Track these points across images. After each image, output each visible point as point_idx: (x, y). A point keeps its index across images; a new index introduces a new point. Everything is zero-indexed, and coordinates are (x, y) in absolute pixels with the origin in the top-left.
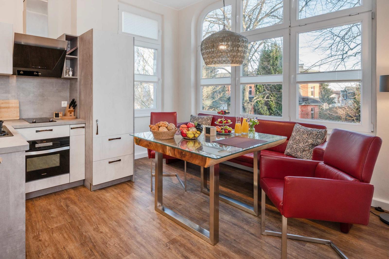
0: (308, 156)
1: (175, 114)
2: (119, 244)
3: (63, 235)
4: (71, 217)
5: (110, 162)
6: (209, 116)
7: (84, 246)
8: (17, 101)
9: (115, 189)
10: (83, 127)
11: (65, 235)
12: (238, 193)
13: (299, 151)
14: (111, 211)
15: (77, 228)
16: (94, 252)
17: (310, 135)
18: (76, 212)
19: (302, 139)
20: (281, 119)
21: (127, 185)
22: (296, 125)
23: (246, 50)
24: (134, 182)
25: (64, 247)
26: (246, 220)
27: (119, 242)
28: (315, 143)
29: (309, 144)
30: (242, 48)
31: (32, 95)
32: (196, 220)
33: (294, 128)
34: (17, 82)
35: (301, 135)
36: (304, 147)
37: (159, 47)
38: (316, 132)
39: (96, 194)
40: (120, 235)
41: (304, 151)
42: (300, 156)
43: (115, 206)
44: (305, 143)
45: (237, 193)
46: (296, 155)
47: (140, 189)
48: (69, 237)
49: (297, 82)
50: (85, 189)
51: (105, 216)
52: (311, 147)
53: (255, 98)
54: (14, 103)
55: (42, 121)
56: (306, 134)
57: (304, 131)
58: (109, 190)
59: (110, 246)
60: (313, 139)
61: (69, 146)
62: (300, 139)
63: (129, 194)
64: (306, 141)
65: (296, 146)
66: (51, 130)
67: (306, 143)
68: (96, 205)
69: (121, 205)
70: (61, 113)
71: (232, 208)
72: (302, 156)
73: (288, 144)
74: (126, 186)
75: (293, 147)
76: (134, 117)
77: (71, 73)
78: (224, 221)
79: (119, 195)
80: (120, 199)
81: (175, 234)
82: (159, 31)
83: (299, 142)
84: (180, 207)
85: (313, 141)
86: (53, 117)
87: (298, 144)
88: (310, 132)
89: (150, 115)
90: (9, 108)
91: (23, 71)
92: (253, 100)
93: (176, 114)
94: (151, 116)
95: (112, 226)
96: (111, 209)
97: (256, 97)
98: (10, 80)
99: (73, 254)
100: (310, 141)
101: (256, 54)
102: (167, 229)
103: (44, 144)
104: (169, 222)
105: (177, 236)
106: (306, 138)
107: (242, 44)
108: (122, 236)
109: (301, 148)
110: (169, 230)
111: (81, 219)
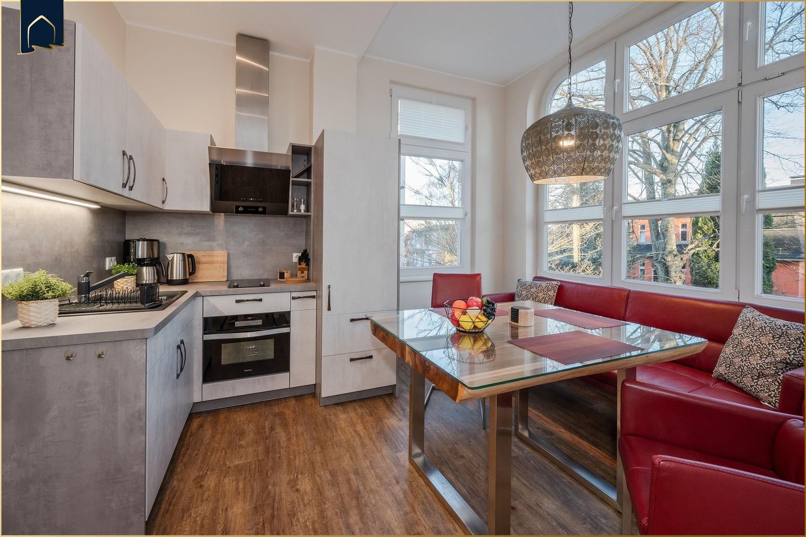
0: (772, 389)
1: (478, 279)
2: (313, 523)
3: (237, 484)
4: (267, 451)
5: (352, 360)
6: (553, 282)
7: (257, 512)
8: (225, 253)
9: (361, 407)
10: (313, 297)
11: (241, 485)
12: (596, 449)
13: (749, 373)
14: (332, 450)
15: (265, 474)
16: (266, 529)
17: (779, 338)
18: (279, 442)
19: (757, 346)
20: (716, 293)
21: (382, 402)
22: (745, 310)
23: (614, 143)
24: (396, 398)
25: (227, 509)
26: (592, 520)
27: (316, 519)
28: (793, 359)
29: (775, 360)
30: (604, 140)
31: (247, 243)
32: (481, 498)
33: (739, 319)
34: (225, 224)
35: (756, 337)
36: (761, 366)
37: (468, 157)
38: (798, 332)
39: (325, 412)
40: (325, 503)
41: (760, 375)
42: (752, 386)
43: (345, 440)
44: (766, 358)
45: (594, 448)
46: (741, 382)
47: (401, 412)
48: (244, 489)
49: (757, 211)
50: (313, 401)
51: (318, 458)
52: (782, 369)
53: (690, 247)
54: (220, 255)
55: (247, 285)
56: (770, 335)
57: (765, 328)
58: (350, 408)
59: (297, 523)
60: (790, 349)
61: (289, 326)
62: (752, 347)
63: (379, 420)
64: (769, 353)
65: (742, 360)
66: (261, 300)
67: (768, 356)
68: (315, 434)
69: (354, 440)
70: (287, 272)
71: (569, 482)
72: (755, 389)
73: (721, 355)
74: (380, 405)
75: (732, 364)
76: (399, 282)
77: (303, 207)
78: (541, 512)
79: (360, 421)
80: (359, 427)
81: (425, 524)
82: (466, 128)
83: (749, 353)
84: (459, 463)
85: (788, 353)
86: (277, 279)
87: (745, 356)
88: (782, 330)
89: (431, 278)
90: (212, 263)
91: (242, 207)
92: (687, 250)
93: (481, 278)
94: (434, 281)
95: (320, 482)
96: (335, 446)
97: (693, 245)
98: (215, 219)
99: (232, 525)
100: (780, 354)
101: (694, 160)
102: (413, 508)
103: (249, 321)
104: (424, 493)
105: (427, 528)
106: (769, 344)
107: (603, 131)
108: (327, 506)
109: (754, 368)
110: (417, 511)
111: (279, 457)
